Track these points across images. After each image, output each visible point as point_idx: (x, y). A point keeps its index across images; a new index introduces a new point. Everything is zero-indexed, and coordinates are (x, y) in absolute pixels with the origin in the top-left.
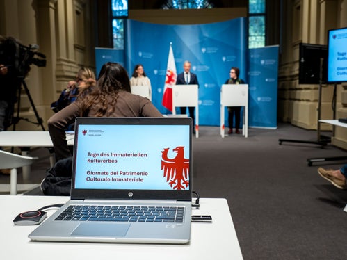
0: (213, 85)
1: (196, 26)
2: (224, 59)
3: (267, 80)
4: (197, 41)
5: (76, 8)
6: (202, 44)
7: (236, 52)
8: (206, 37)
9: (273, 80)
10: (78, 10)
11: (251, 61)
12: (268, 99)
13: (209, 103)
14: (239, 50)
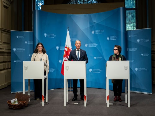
0: (100, 58)
1: (87, 15)
2: (108, 38)
3: (142, 55)
4: (89, 26)
5: (3, 4)
6: (92, 28)
7: (117, 33)
8: (95, 23)
9: (147, 55)
10: (5, 5)
11: (129, 40)
12: (144, 70)
13: (98, 71)
14: (120, 32)
